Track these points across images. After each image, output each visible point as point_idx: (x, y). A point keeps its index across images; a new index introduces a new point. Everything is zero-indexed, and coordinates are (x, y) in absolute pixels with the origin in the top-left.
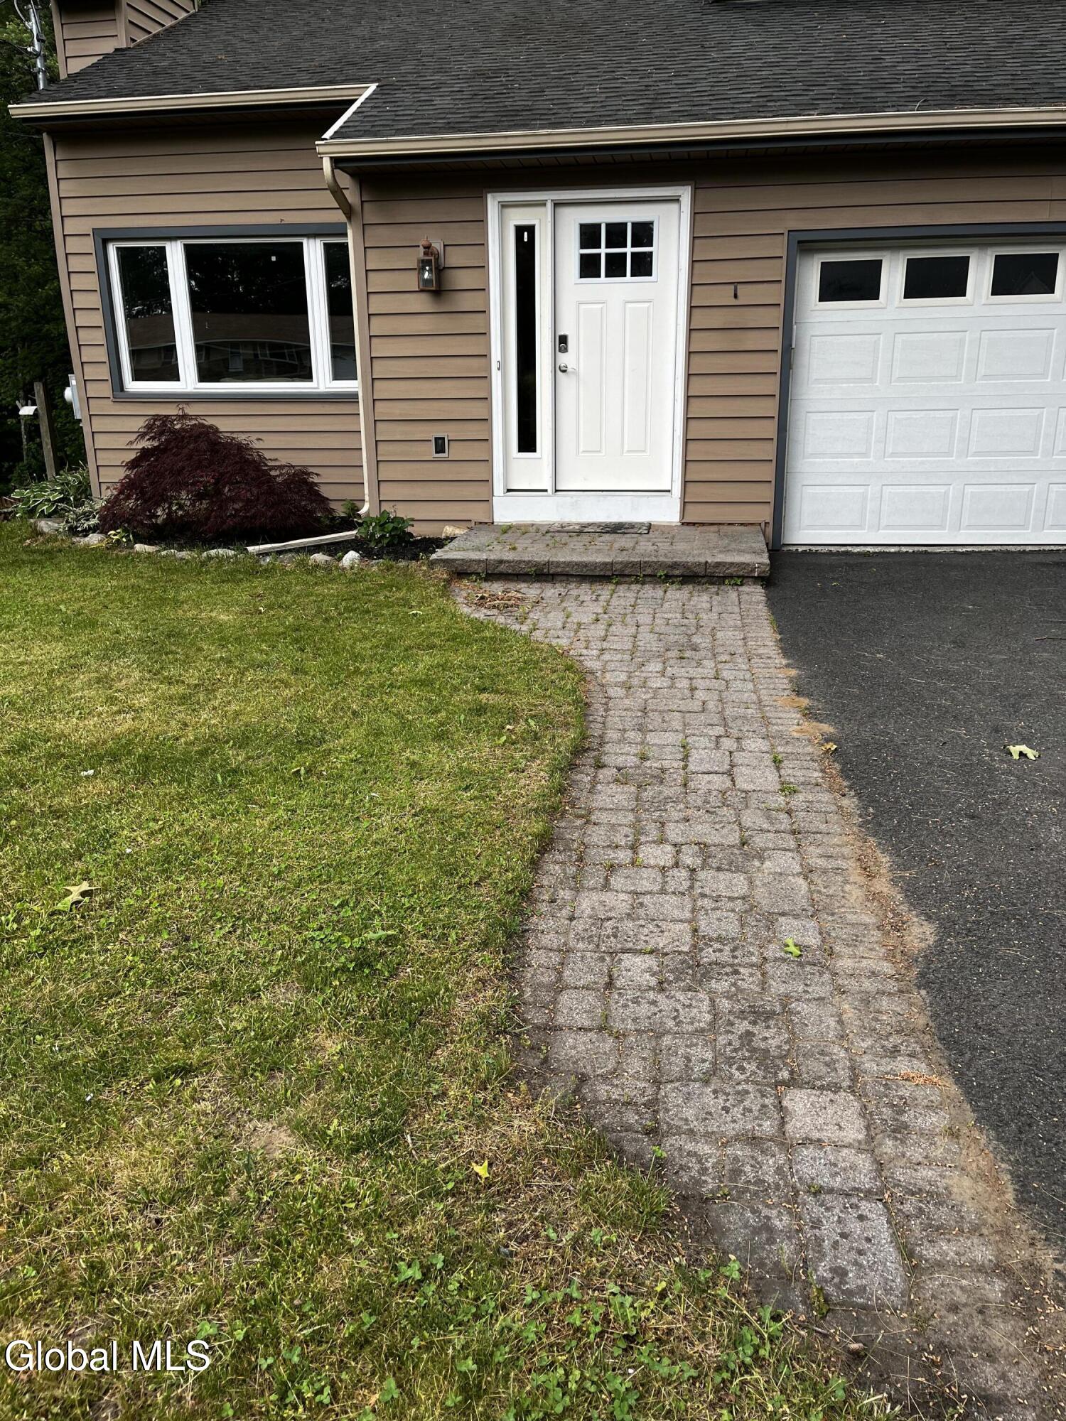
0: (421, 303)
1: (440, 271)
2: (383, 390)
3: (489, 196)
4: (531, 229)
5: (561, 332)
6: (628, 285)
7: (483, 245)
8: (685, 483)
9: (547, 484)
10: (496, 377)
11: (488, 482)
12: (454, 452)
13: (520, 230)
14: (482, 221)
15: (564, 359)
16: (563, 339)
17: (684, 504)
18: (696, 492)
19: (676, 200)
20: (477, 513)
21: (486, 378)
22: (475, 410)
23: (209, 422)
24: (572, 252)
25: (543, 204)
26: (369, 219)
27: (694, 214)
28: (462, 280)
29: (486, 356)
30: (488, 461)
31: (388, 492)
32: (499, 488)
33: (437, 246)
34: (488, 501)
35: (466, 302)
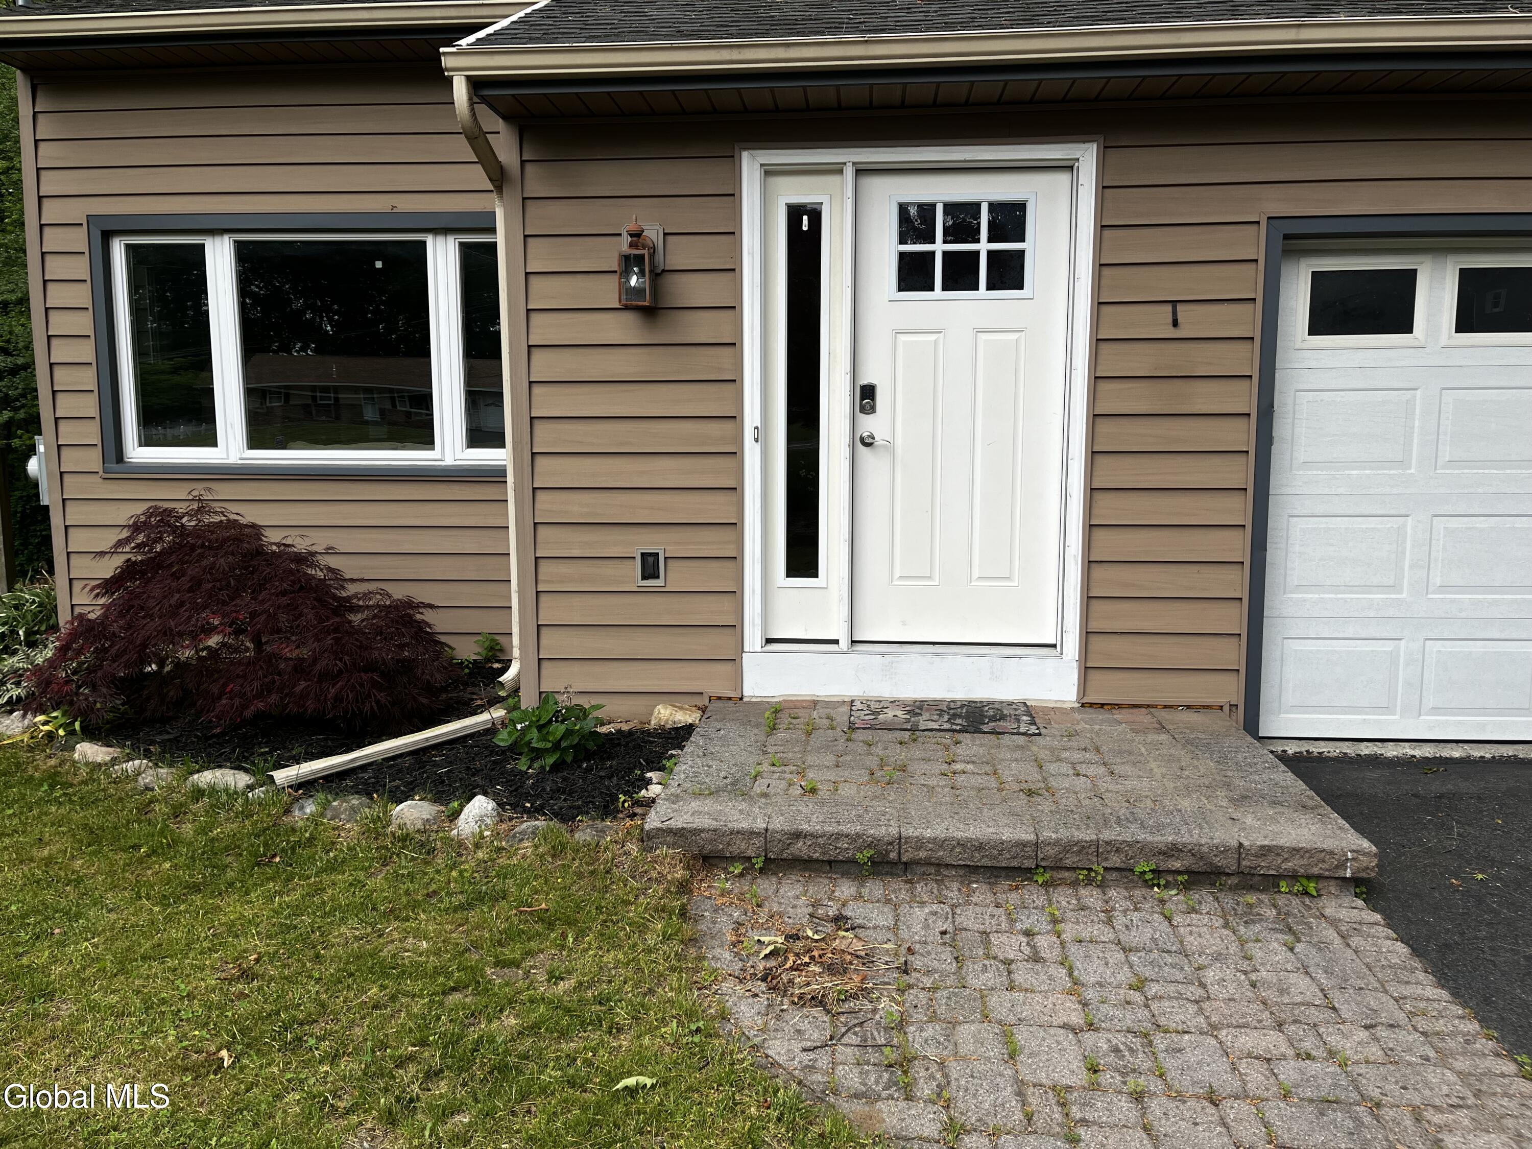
0: (621, 328)
1: (657, 275)
2: (550, 472)
3: (745, 155)
4: (814, 211)
5: (865, 380)
6: (982, 303)
7: (733, 234)
8: (1087, 634)
9: (839, 631)
10: (752, 453)
11: (735, 628)
14: (733, 196)
15: (869, 424)
16: (868, 393)
17: (1086, 670)
18: (1105, 650)
19: (1068, 167)
20: (713, 682)
21: (735, 455)
22: (713, 508)
24: (885, 248)
25: (837, 170)
26: (534, 188)
27: (1103, 188)
28: (694, 292)
29: (735, 418)
30: (736, 594)
31: (556, 643)
32: (753, 638)
33: (653, 234)
34: (735, 661)
35: (701, 328)
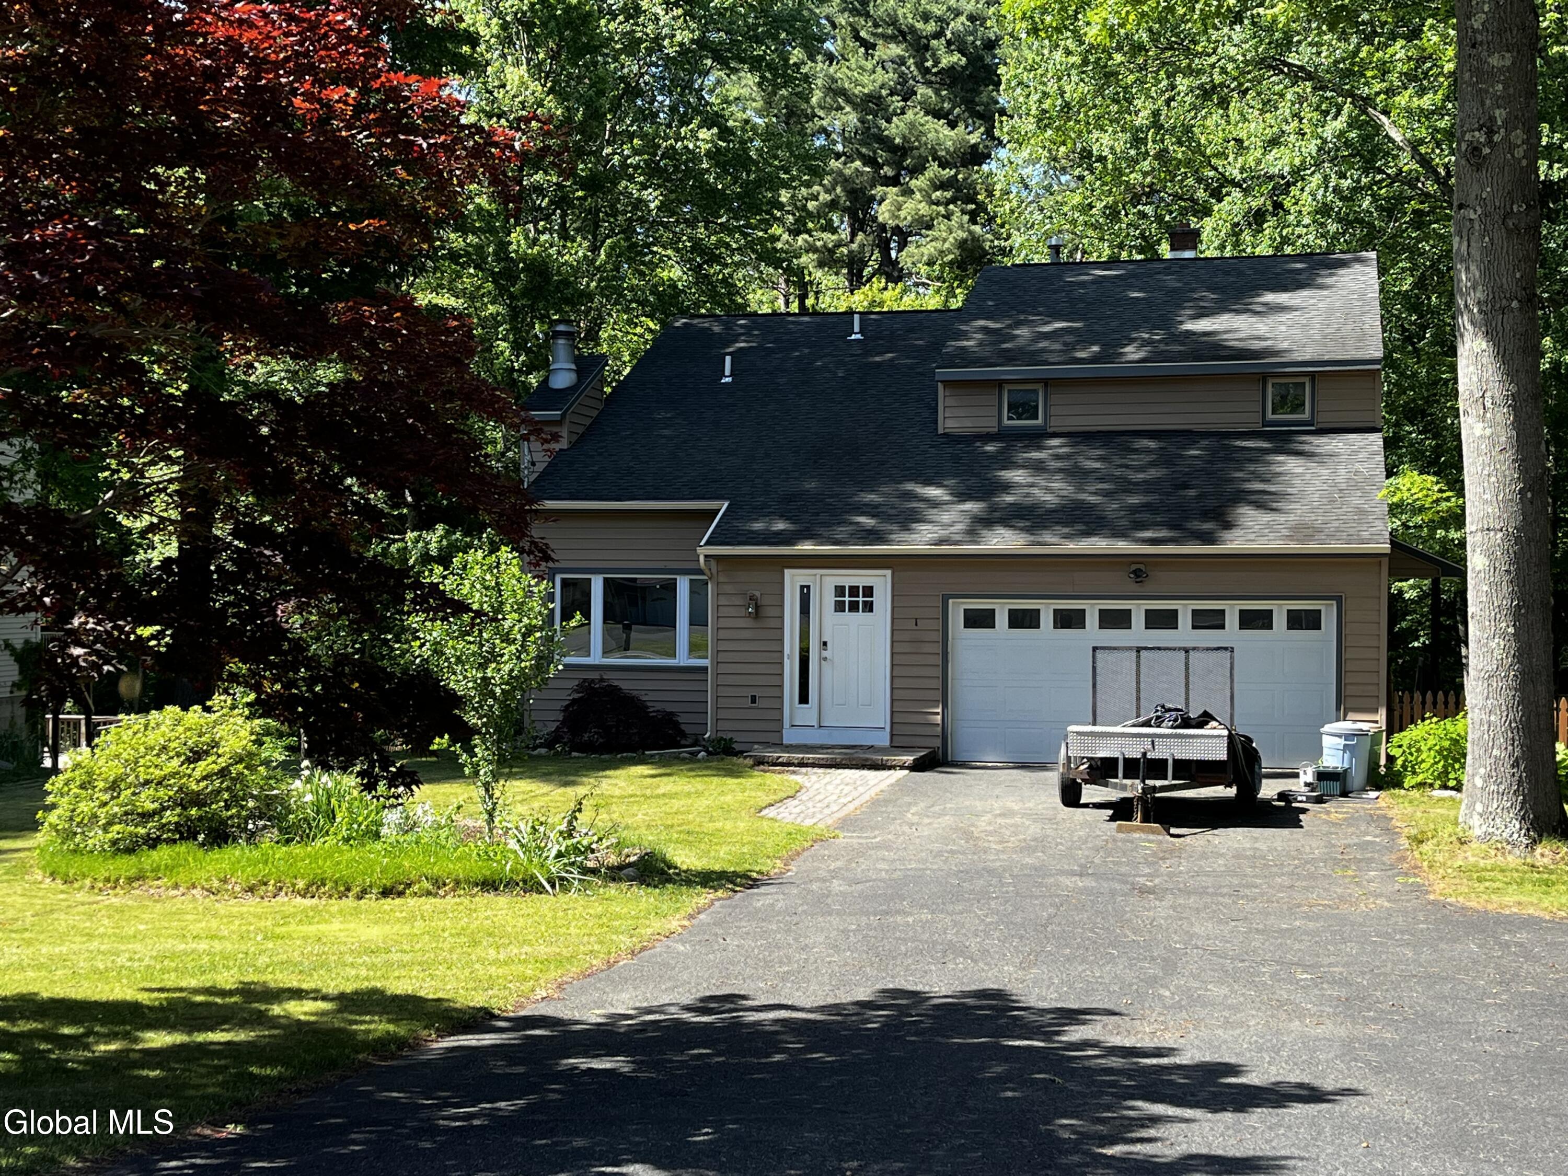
0: (748, 623)
1: (758, 607)
2: (723, 668)
3: (786, 571)
4: (808, 587)
5: (824, 639)
6: (861, 616)
7: (782, 595)
8: (892, 723)
9: (815, 723)
10: (787, 662)
11: (781, 720)
12: (760, 703)
13: (802, 587)
14: (782, 582)
15: (824, 654)
16: (825, 644)
17: (892, 735)
18: (899, 730)
19: (884, 576)
20: (773, 738)
21: (781, 664)
22: (774, 681)
23: (616, 683)
24: (830, 599)
26: (721, 579)
27: (893, 583)
28: (771, 612)
29: (782, 652)
30: (781, 709)
31: (722, 725)
32: (786, 724)
33: (757, 594)
34: (780, 732)
35: (773, 623)
